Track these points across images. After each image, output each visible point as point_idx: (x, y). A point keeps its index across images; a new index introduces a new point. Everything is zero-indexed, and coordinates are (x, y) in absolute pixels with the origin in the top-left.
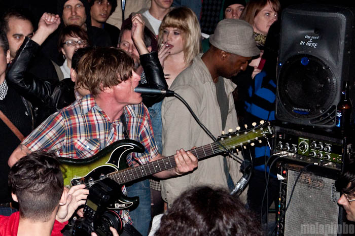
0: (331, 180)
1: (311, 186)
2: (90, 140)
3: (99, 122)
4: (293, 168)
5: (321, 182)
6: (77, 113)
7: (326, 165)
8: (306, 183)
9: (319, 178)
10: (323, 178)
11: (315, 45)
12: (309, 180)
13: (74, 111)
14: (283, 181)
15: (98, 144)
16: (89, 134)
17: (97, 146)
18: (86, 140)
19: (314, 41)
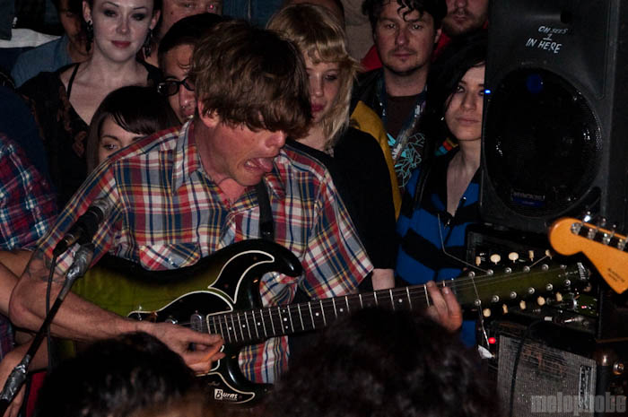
0: (579, 357)
1: (541, 372)
2: (177, 246)
3: (200, 205)
4: (507, 329)
5: (561, 363)
6: (149, 183)
7: (570, 321)
8: (533, 364)
9: (556, 352)
10: (563, 354)
11: (556, 48)
12: (540, 358)
13: (144, 179)
14: (490, 360)
15: (196, 254)
16: (174, 234)
17: (192, 259)
18: (166, 246)
19: (556, 38)
